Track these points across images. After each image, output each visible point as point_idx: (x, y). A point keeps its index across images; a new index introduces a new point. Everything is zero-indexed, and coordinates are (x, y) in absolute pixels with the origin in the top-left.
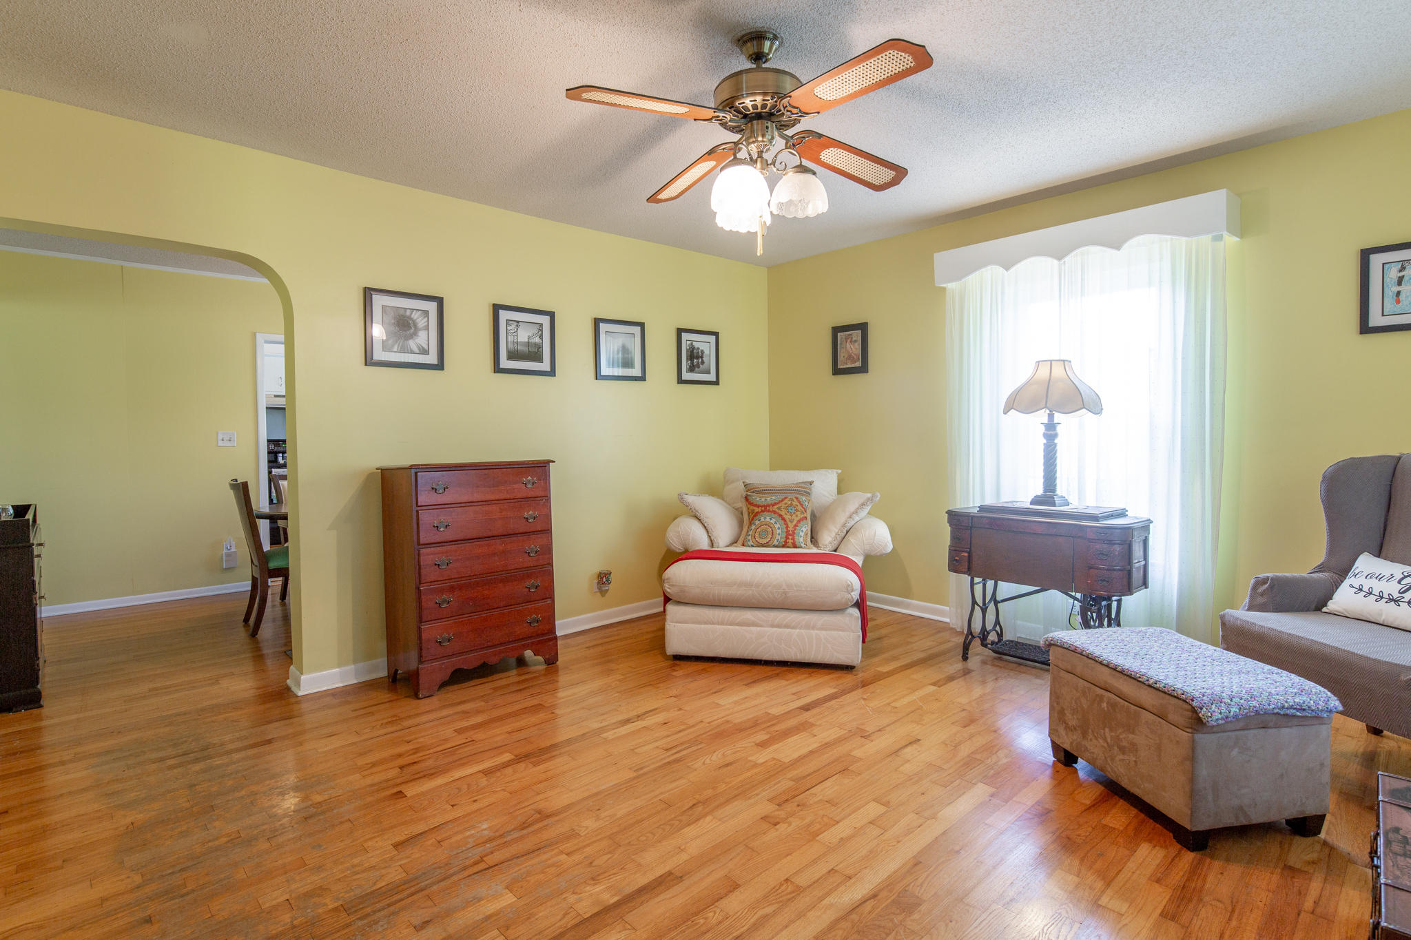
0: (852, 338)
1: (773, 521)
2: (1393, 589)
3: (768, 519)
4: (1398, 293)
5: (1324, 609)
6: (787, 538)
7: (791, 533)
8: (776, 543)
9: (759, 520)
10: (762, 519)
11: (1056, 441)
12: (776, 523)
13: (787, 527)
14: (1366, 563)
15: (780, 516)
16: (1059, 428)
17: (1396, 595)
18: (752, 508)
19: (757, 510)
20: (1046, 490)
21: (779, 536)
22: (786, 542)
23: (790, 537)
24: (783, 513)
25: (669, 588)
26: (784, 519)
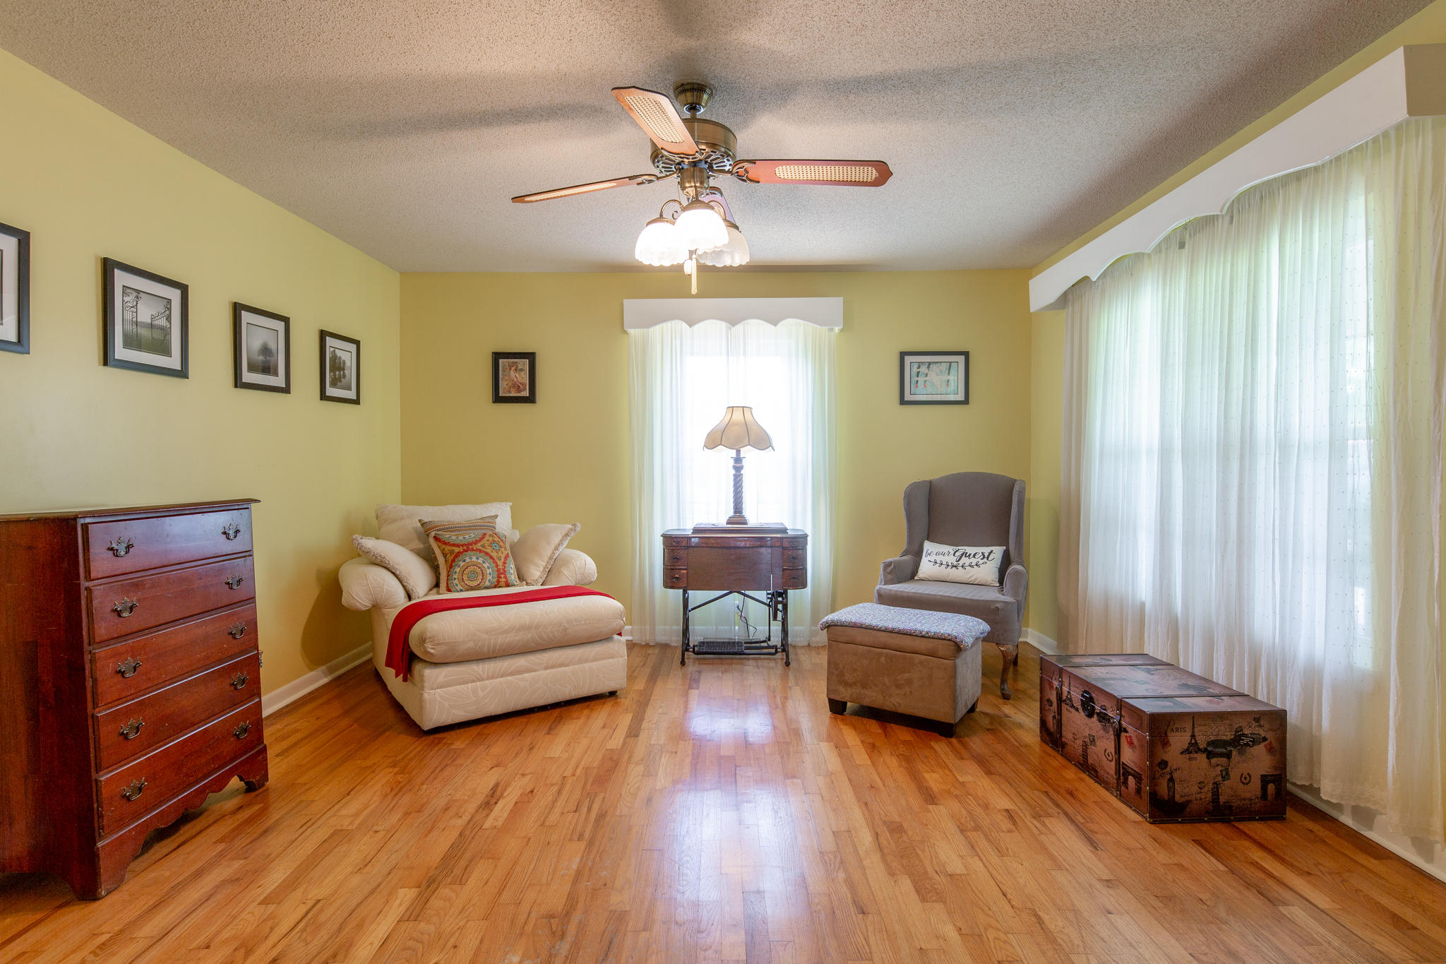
0: (517, 367)
1: (480, 560)
2: (952, 560)
3: (474, 559)
4: (917, 381)
5: (916, 578)
6: (499, 577)
7: (502, 571)
8: (487, 583)
9: (464, 561)
10: (468, 560)
11: (742, 472)
12: (484, 562)
13: (497, 566)
14: (928, 546)
15: (487, 554)
16: (744, 462)
17: (955, 563)
18: (448, 548)
19: (457, 550)
20: (735, 512)
21: (490, 577)
22: (498, 582)
23: (502, 576)
24: (489, 551)
25: (433, 649)
26: (491, 557)
